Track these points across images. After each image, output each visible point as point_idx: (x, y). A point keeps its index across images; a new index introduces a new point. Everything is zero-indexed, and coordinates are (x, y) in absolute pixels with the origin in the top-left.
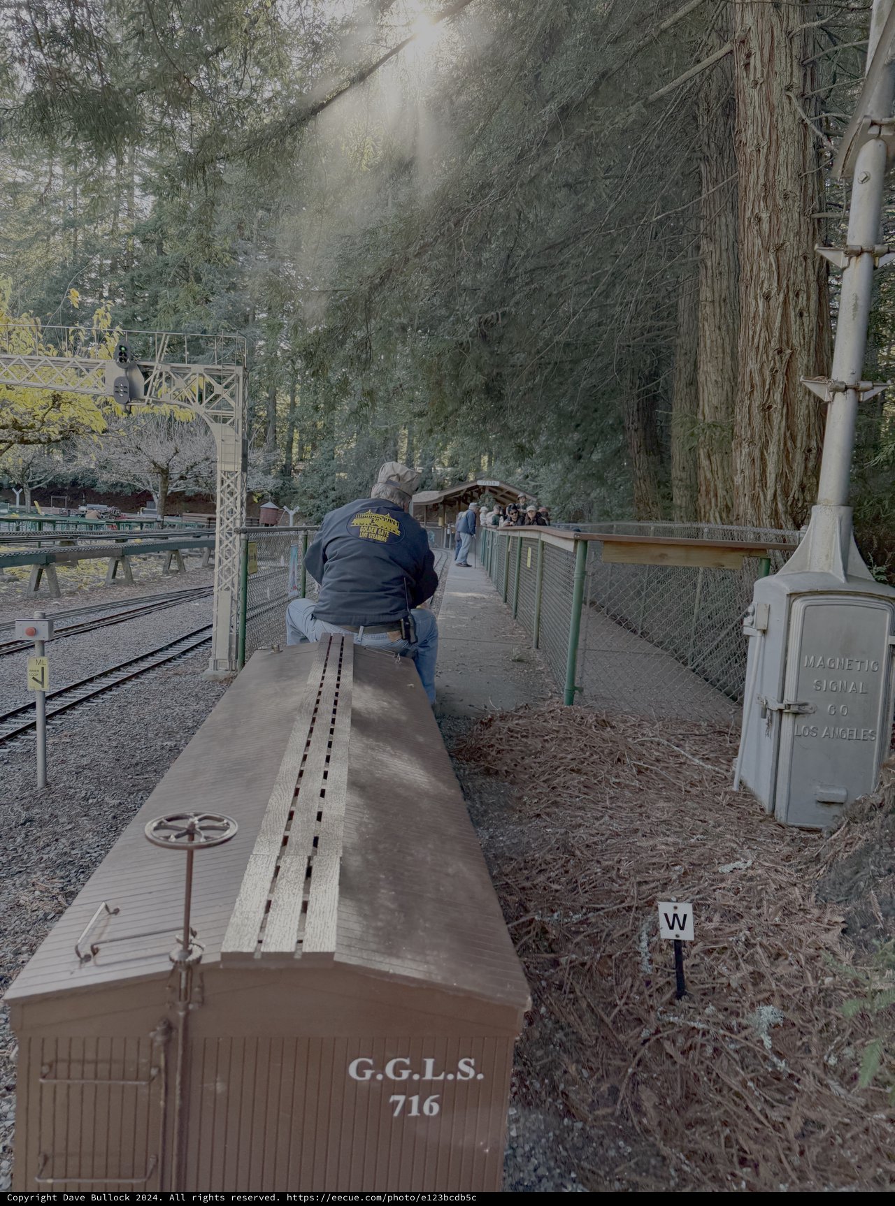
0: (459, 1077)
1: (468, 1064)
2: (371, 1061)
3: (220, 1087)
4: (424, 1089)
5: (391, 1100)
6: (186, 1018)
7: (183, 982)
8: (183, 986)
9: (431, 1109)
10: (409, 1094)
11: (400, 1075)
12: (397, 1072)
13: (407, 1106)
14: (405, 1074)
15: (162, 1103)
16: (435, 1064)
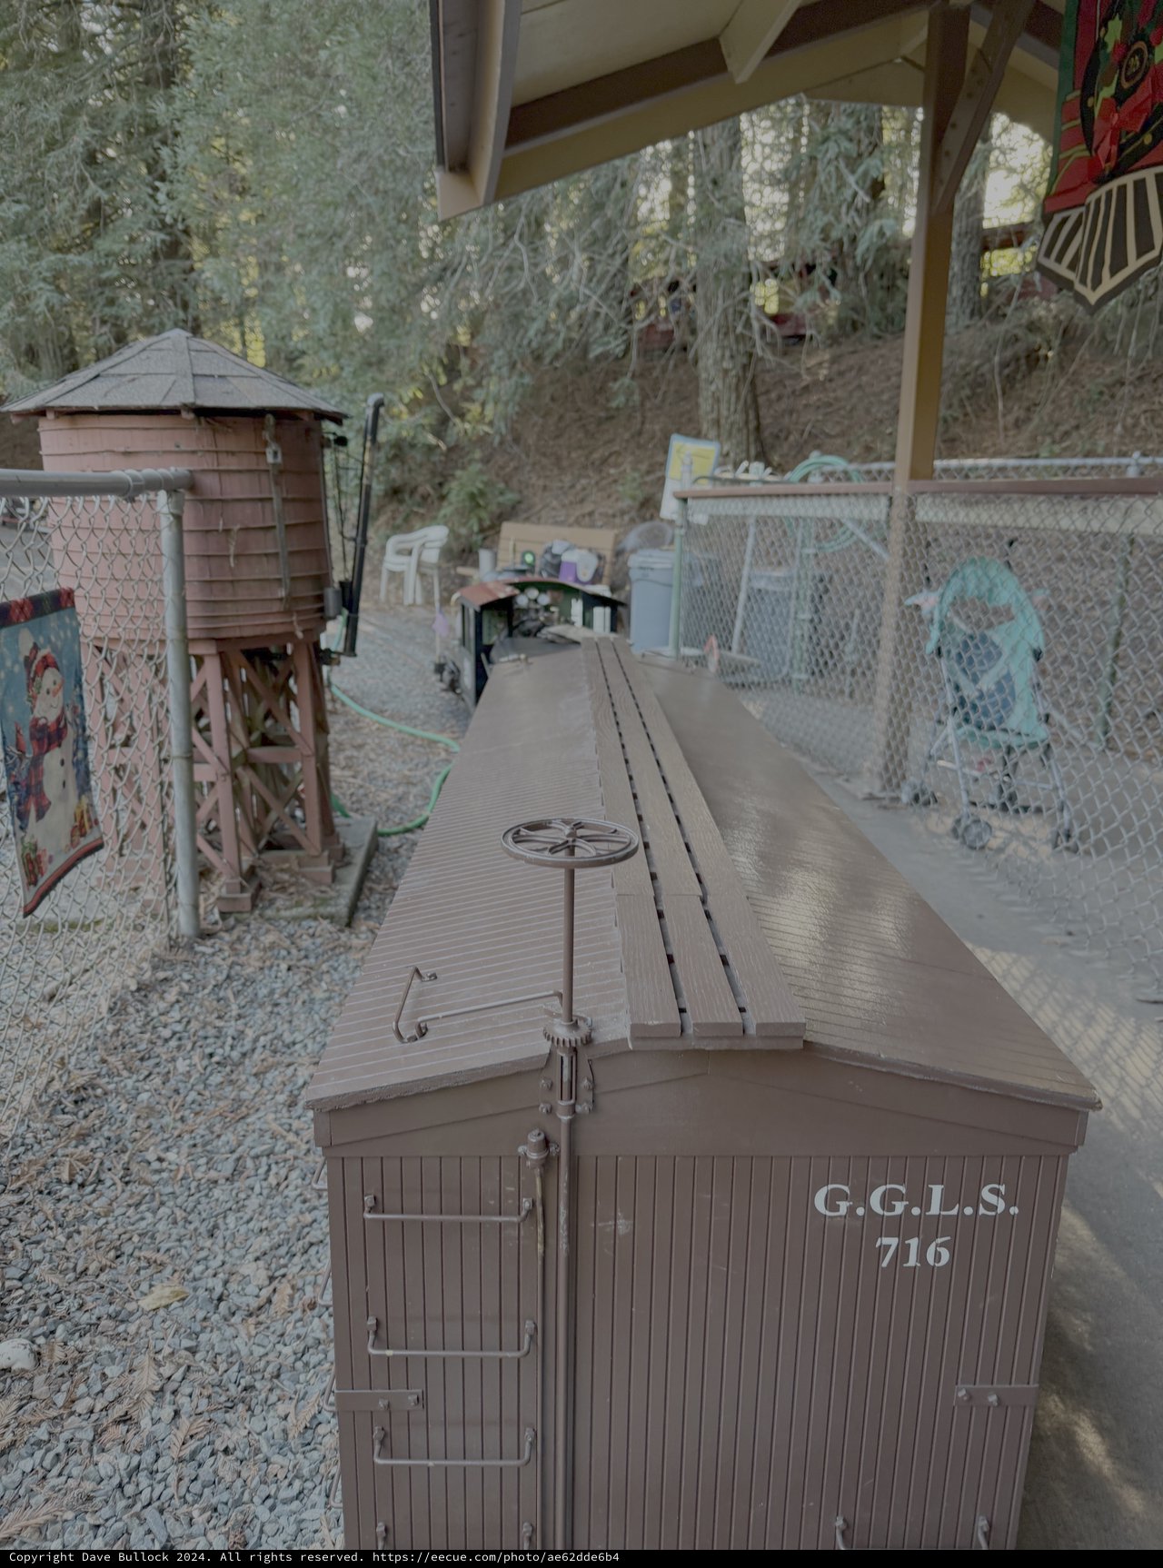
0: (982, 1211)
1: (996, 1192)
2: (846, 1189)
3: (623, 1226)
4: (928, 1229)
5: (878, 1245)
6: (571, 1124)
7: (566, 1072)
8: (566, 1079)
9: (938, 1257)
10: (903, 1235)
11: (892, 1208)
12: (886, 1202)
13: (903, 1251)
14: (899, 1207)
15: (540, 1247)
16: (945, 1195)
